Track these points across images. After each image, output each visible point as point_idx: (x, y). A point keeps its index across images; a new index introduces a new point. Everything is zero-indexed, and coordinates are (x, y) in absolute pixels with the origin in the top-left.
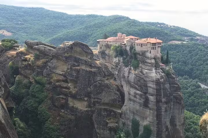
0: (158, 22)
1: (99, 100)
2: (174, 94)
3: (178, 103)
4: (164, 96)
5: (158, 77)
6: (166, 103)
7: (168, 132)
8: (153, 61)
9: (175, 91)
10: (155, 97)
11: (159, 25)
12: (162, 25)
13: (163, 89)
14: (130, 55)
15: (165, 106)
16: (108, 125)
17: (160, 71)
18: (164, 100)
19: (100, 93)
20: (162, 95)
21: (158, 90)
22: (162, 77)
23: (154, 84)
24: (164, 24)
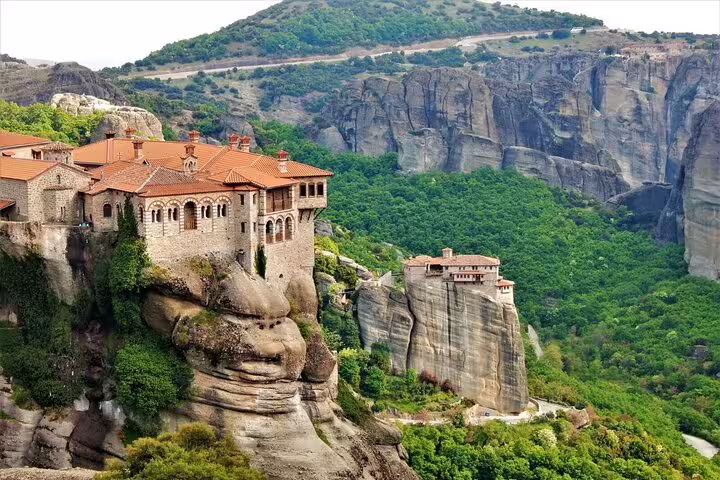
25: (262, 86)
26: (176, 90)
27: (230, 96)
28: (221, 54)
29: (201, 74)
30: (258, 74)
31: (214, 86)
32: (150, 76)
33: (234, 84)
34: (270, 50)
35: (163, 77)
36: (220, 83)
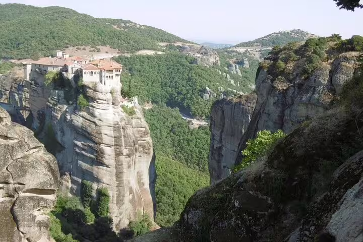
0: (121, 20)
1: (21, 186)
2: (139, 142)
3: (146, 153)
4: (125, 147)
5: (118, 119)
6: (129, 156)
7: (133, 196)
8: (109, 96)
9: (142, 137)
10: (113, 148)
11: (123, 25)
12: (128, 25)
13: (125, 136)
14: (74, 87)
15: (128, 159)
16: (36, 220)
17: (119, 111)
18: (125, 152)
19: (23, 176)
20: (124, 146)
21: (117, 138)
22: (122, 119)
23: (111, 130)
24: (131, 22)
25: (261, 54)
26: (241, 53)
27: (253, 55)
28: (252, 46)
29: (247, 50)
30: (260, 51)
31: (249, 53)
32: (235, 50)
33: (254, 53)
34: (263, 45)
35: (238, 50)
36: (251, 52)
